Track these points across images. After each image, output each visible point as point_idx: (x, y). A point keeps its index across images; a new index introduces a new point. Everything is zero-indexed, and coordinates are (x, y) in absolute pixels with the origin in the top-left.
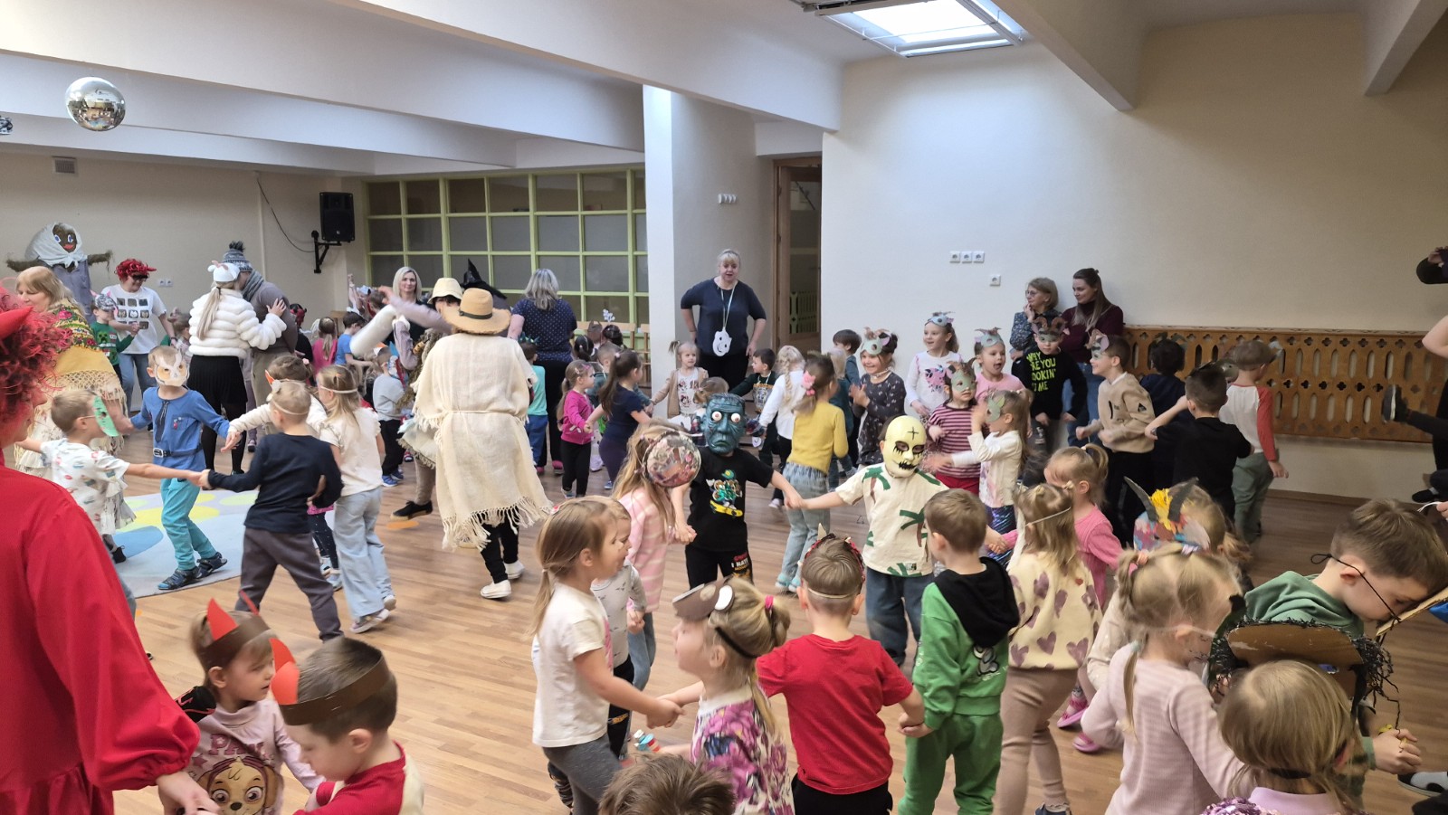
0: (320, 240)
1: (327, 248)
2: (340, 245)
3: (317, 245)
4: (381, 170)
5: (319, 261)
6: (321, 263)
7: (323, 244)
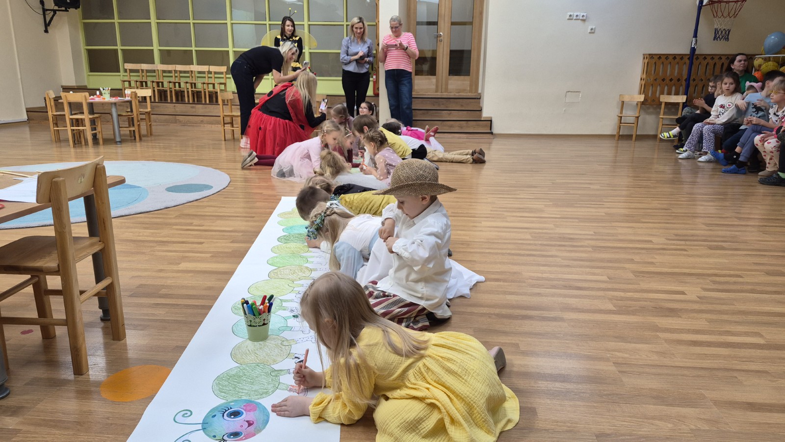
0: (49, 7)
1: (55, 11)
2: (68, 11)
3: (44, 10)
5: (47, 25)
6: (49, 26)
7: (51, 10)
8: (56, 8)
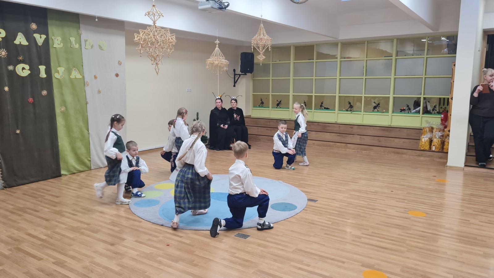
1: (240, 75)
2: (246, 75)
3: (235, 75)
5: (235, 82)
7: (238, 75)
8: (240, 73)
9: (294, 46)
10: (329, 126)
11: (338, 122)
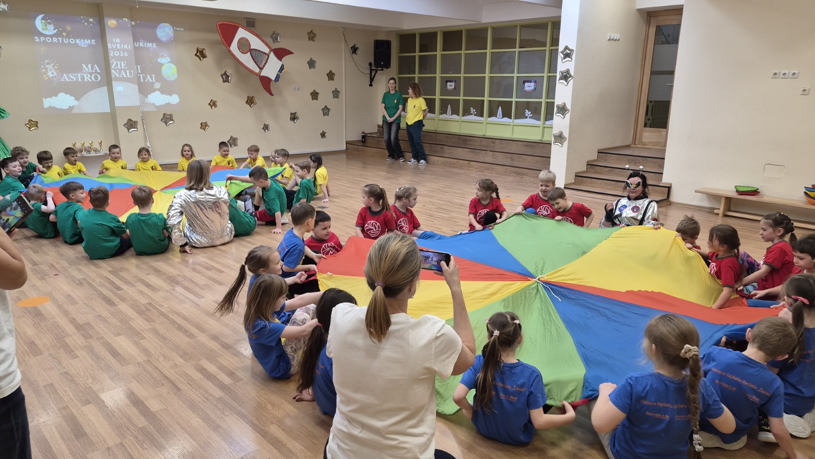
0: (373, 68)
1: (376, 72)
2: (383, 70)
3: (371, 70)
4: (407, 26)
6: (373, 81)
7: (374, 70)
9: (441, 31)
10: (470, 140)
11: (486, 135)
